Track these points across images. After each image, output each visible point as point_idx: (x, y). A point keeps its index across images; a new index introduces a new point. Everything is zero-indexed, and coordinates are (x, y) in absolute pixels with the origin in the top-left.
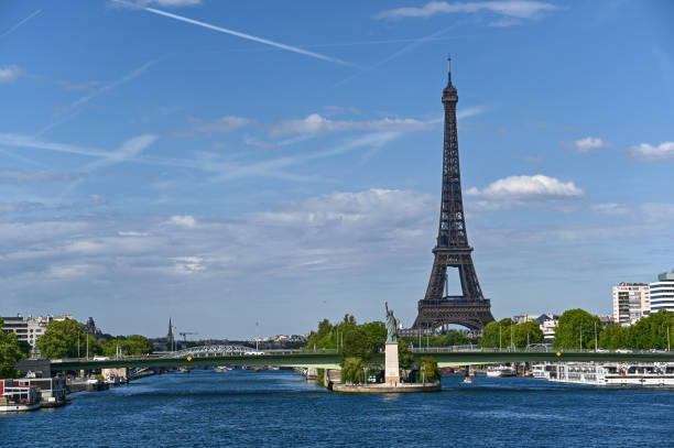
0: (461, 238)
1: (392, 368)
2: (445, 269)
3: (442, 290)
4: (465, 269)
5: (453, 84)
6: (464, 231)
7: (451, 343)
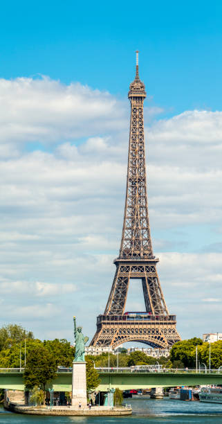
0: (145, 248)
1: (78, 390)
2: (126, 282)
3: (123, 304)
4: (149, 282)
5: (141, 79)
6: (148, 240)
7: (131, 363)
